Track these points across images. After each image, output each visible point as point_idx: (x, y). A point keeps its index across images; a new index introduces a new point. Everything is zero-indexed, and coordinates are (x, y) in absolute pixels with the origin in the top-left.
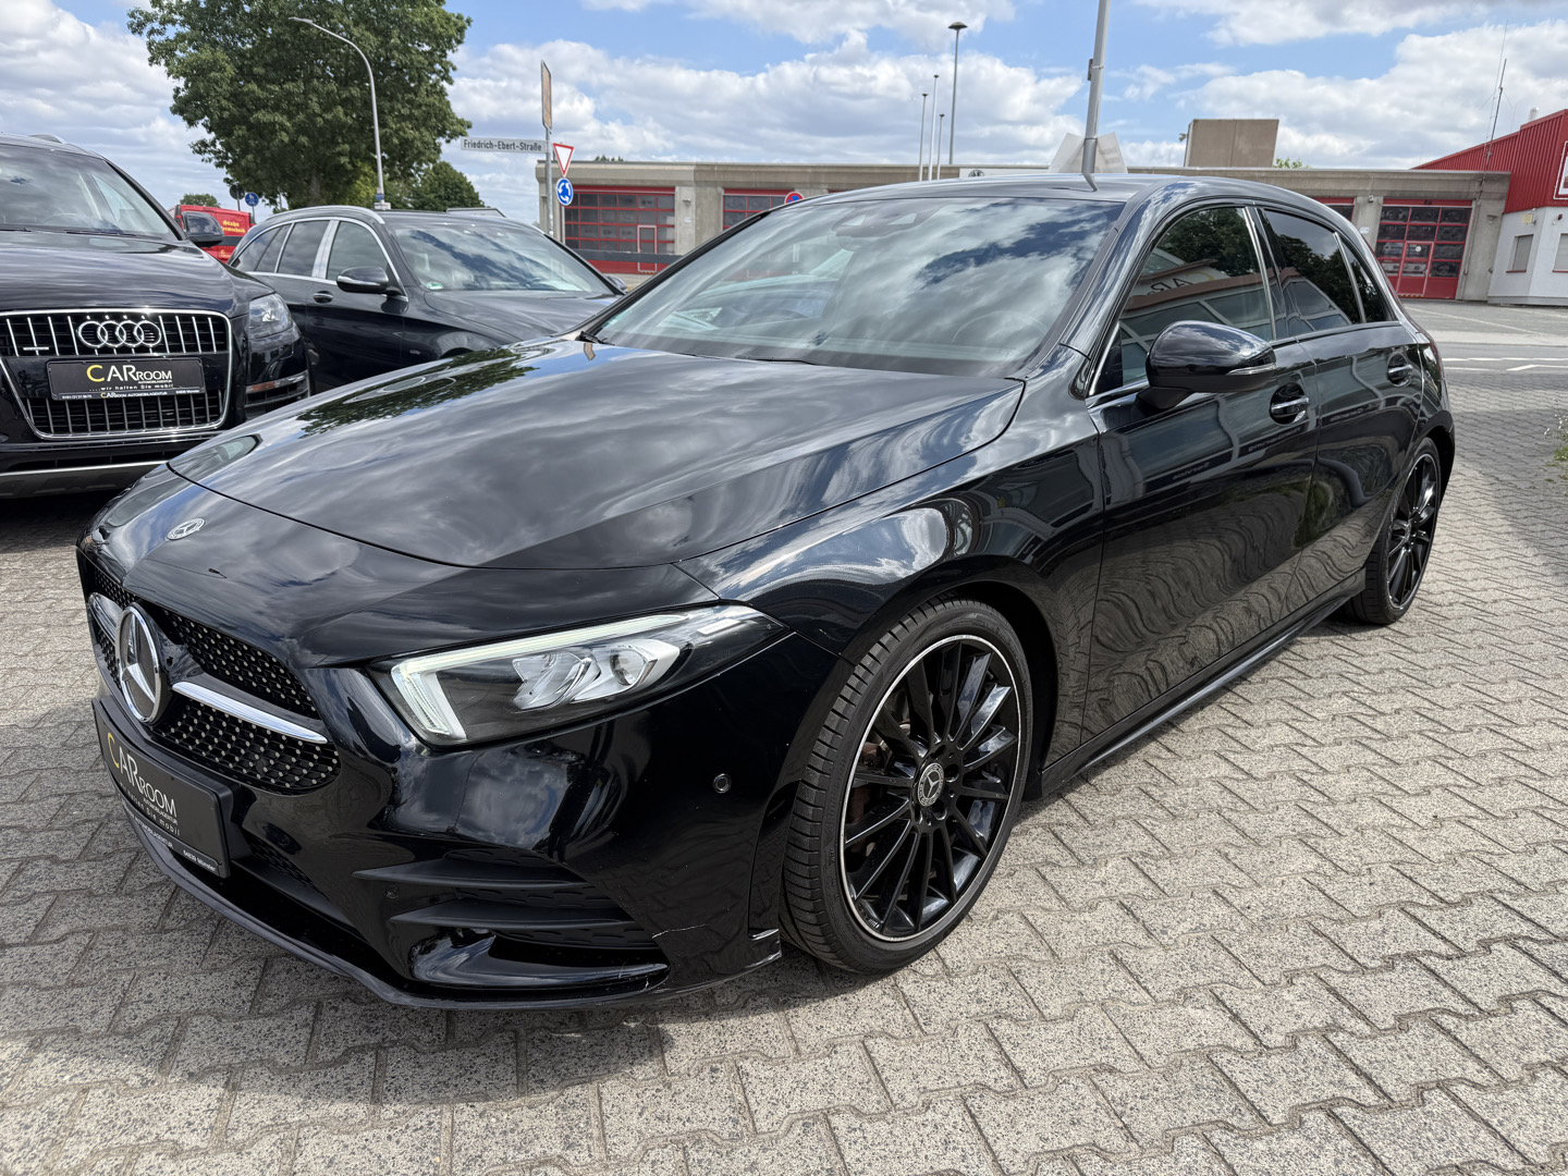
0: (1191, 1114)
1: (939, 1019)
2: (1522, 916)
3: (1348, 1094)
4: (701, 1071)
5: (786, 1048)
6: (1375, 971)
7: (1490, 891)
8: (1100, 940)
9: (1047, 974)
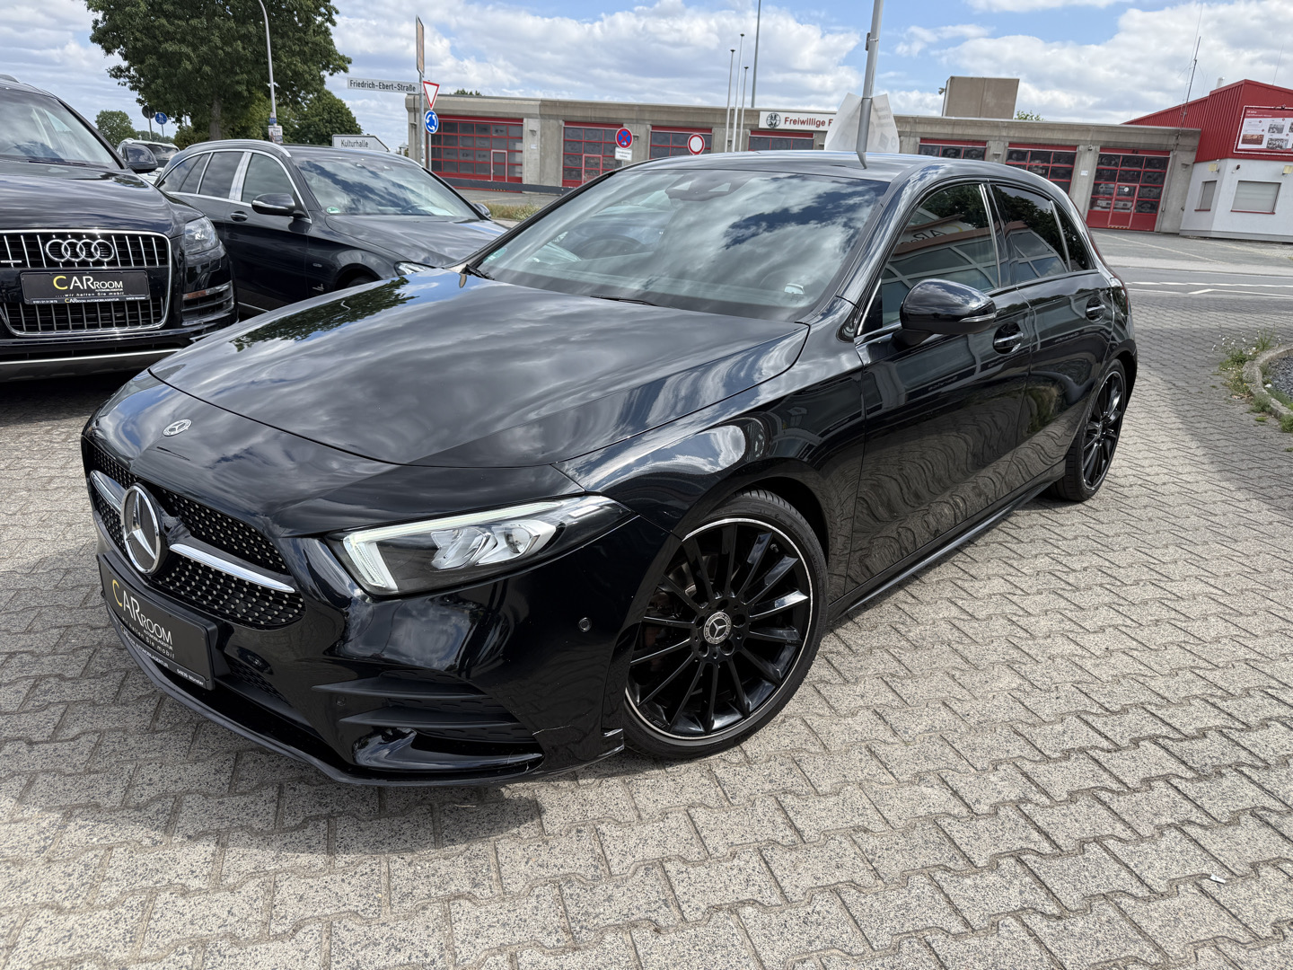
0: (921, 860)
1: (742, 794)
2: (1163, 721)
3: (1032, 846)
4: (570, 831)
5: (631, 815)
6: (1056, 760)
7: (1142, 703)
8: (859, 738)
9: (820, 761)
